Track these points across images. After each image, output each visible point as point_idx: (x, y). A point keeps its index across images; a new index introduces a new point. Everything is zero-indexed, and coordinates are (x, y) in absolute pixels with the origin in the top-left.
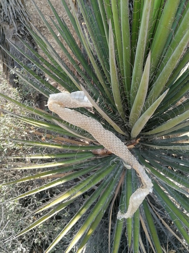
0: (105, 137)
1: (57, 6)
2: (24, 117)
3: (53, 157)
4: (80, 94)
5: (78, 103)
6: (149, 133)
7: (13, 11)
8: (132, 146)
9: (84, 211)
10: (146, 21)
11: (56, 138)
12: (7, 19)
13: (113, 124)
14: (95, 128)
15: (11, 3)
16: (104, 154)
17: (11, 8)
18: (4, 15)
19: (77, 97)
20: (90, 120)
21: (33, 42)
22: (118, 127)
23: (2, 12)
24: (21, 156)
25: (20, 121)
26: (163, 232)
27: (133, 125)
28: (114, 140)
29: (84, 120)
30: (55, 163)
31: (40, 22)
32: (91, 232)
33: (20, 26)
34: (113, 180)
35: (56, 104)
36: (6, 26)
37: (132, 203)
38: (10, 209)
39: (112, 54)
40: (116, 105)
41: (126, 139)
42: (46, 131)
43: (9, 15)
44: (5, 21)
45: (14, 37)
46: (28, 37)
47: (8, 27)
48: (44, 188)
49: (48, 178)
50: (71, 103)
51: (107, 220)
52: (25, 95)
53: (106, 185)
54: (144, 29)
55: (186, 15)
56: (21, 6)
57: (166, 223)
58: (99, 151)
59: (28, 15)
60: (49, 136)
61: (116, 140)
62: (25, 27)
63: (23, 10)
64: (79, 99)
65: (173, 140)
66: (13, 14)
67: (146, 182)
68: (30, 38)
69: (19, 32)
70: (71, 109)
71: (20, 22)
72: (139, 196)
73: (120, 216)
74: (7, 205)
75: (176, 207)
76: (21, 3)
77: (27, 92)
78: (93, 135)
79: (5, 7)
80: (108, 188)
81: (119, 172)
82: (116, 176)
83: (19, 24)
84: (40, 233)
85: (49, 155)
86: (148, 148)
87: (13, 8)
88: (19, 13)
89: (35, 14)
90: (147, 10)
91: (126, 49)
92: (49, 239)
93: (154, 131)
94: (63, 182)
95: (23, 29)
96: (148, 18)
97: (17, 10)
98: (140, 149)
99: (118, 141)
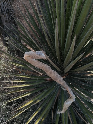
0: (52, 74)
1: (27, 6)
2: (11, 62)
3: (25, 81)
4: (40, 52)
5: (39, 57)
6: (73, 71)
7: (6, 9)
8: (64, 77)
9: (40, 109)
10: (73, 19)
11: (26, 72)
12: (3, 12)
13: (56, 67)
14: (47, 69)
15: (5, 5)
16: (50, 80)
17: (5, 7)
18: (2, 10)
19: (39, 54)
20: (45, 65)
21: (16, 24)
22: (58, 68)
23: (1, 9)
24: (9, 81)
25: (9, 63)
26: (78, 119)
27: (66, 67)
28: (56, 75)
29: (42, 65)
30: (26, 85)
31: (19, 14)
32: (43, 119)
33: (9, 16)
34: (54, 93)
35: (28, 57)
36: (2, 15)
37: (65, 106)
38: (3, 108)
39: (56, 34)
40: (57, 57)
41: (61, 73)
42: (22, 68)
43: (4, 10)
44: (2, 13)
45: (6, 21)
46: (13, 21)
47: (3, 16)
48: (20, 97)
49: (22, 92)
50: (36, 57)
51: (51, 113)
52: (12, 50)
53: (51, 95)
54: (72, 23)
55: (92, 16)
56: (10, 7)
57: (80, 114)
58: (48, 79)
59: (13, 11)
60: (23, 71)
61: (58, 75)
62: (12, 17)
63: (11, 8)
64: (39, 55)
65: (84, 74)
66: (6, 10)
67: (72, 96)
68: (14, 22)
69: (9, 19)
70: (36, 59)
71: (9, 14)
72: (68, 103)
73: (59, 112)
74: (1, 105)
75: (85, 106)
76: (10, 5)
77: (13, 48)
78: (46, 72)
79: (2, 7)
80: (52, 98)
81: (57, 89)
82: (56, 91)
83: (9, 15)
84: (17, 119)
85: (23, 81)
86: (72, 78)
87: (6, 7)
88: (9, 10)
89: (17, 10)
90: (74, 14)
91: (62, 31)
92: (22, 123)
93: (75, 70)
94: (30, 94)
95: (11, 17)
96: (74, 18)
97: (8, 8)
98: (68, 78)
99: (58, 76)
